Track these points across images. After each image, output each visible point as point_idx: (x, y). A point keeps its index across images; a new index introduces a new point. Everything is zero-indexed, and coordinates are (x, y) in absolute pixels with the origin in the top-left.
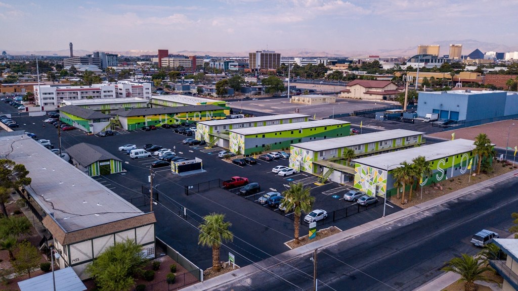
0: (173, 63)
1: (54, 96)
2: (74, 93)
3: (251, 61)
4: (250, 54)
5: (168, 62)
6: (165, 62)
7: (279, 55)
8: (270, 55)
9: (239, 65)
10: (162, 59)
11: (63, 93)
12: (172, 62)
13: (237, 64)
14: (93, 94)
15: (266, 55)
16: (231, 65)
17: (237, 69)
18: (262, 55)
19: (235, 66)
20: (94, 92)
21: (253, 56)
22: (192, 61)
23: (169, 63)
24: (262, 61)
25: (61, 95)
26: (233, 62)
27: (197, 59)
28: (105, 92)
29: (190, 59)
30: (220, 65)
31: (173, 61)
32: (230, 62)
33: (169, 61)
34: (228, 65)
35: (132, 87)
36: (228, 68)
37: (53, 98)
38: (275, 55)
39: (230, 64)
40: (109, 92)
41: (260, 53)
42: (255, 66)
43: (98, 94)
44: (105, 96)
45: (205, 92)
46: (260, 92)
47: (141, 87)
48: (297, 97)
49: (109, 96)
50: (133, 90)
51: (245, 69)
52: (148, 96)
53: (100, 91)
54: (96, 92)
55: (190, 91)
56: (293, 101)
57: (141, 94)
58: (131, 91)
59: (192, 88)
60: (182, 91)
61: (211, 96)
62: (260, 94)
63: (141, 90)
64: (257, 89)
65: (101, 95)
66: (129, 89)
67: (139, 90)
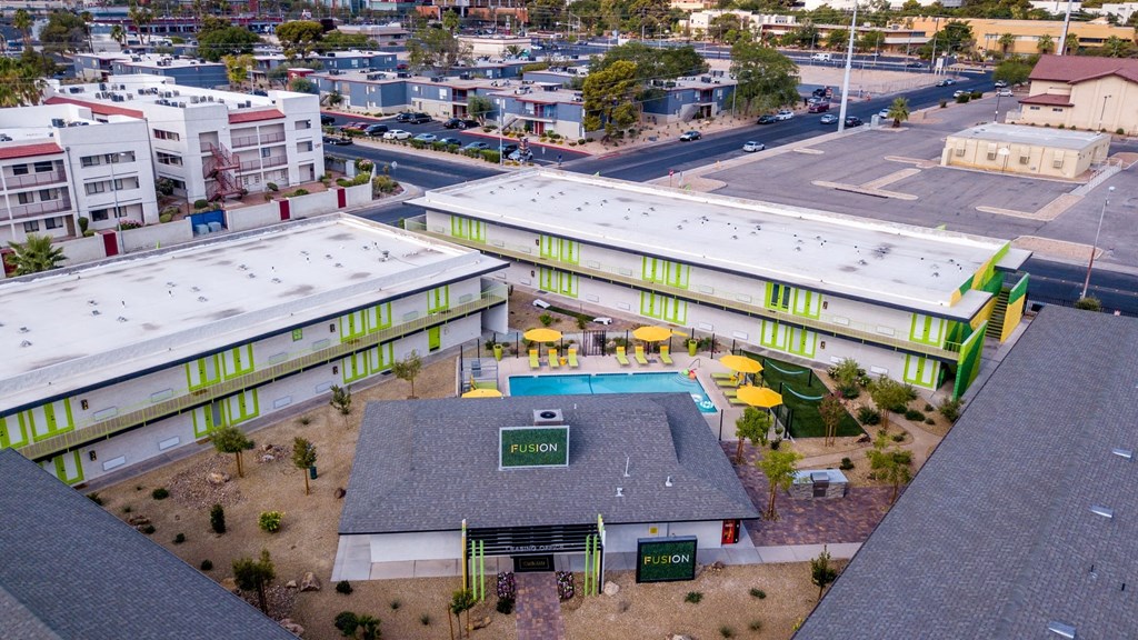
14: (16, 179)
17: (395, 9)
20: (19, 170)
28: (87, 161)
35: (233, 119)
36: (362, 4)
40: (111, 158)
43: (46, 180)
44: (94, 187)
45: (508, 117)
46: (709, 107)
47: (274, 115)
48: (981, 142)
49: (118, 184)
50: (235, 136)
51: (419, 8)
52: (306, 157)
53: (60, 162)
54: (32, 170)
55: (409, 107)
56: (955, 159)
57: (275, 154)
58: (226, 142)
59: (419, 95)
60: (380, 110)
61: (544, 135)
62: (709, 114)
63: (277, 130)
64: (697, 95)
65: (68, 184)
66: (216, 132)
67: (268, 131)
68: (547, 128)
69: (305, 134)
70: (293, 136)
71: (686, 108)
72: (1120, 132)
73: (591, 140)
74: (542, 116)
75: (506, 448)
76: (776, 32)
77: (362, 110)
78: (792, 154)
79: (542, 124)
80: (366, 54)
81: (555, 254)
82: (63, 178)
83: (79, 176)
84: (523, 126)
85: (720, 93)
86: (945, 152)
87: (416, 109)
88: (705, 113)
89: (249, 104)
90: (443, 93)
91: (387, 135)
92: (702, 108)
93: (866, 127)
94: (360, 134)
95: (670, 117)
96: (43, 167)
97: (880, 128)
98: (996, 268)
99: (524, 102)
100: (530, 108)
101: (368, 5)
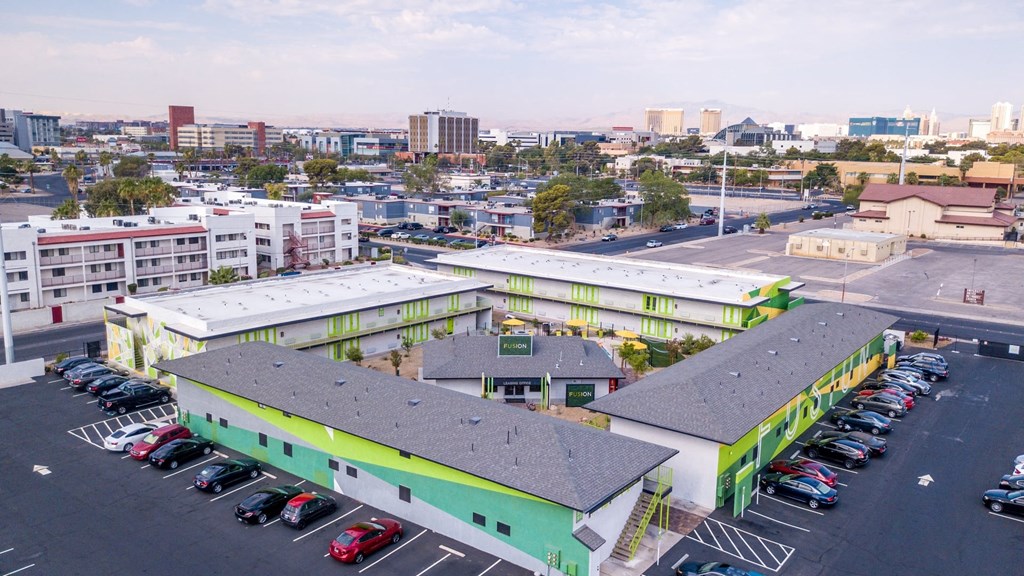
0: (212, 138)
1: (30, 264)
2: (107, 248)
3: (414, 134)
4: (413, 119)
5: (196, 135)
6: (187, 135)
7: (475, 122)
8: (459, 121)
9: (381, 144)
10: (179, 129)
11: (62, 252)
12: (209, 135)
13: (377, 141)
14: (178, 247)
15: (451, 120)
16: (358, 144)
17: (378, 154)
18: (442, 120)
19: (370, 145)
20: (180, 242)
21: (419, 122)
22: (255, 134)
23: (200, 139)
24: (441, 134)
25: (56, 261)
26: (363, 136)
27: (267, 130)
28: (219, 238)
29: (249, 129)
30: (329, 142)
31: (212, 133)
32: (357, 136)
33: (200, 133)
34: (351, 143)
35: (304, 216)
36: (351, 150)
37: (23, 276)
38: (467, 121)
39: (356, 140)
40: (232, 237)
41: (436, 117)
42: (426, 146)
43: (195, 249)
44: (221, 255)
45: (479, 224)
46: (624, 220)
47: (329, 215)
48: (812, 239)
49: (233, 254)
50: (306, 227)
51: (397, 154)
52: (347, 244)
53: (204, 238)
54: (187, 242)
55: (406, 219)
56: (795, 251)
57: (327, 241)
58: (298, 231)
59: (413, 211)
60: (385, 221)
61: (505, 236)
62: (624, 224)
63: (329, 225)
64: (615, 211)
65: (207, 252)
66: (292, 225)
67: (323, 225)
68: (507, 231)
69: (346, 228)
70: (340, 229)
71: (606, 220)
72: (923, 236)
73: (538, 239)
74: (503, 223)
75: (501, 346)
76: (683, 171)
77: (372, 221)
78: (682, 248)
79: (503, 228)
80: (368, 184)
81: (518, 287)
82: (204, 248)
83: (214, 247)
84: (490, 230)
85: (631, 210)
86: (788, 246)
87: (411, 221)
88: (621, 224)
89: (310, 208)
90: (431, 209)
91: (394, 236)
92: (619, 220)
93: (739, 233)
94: (374, 235)
95: (595, 227)
96: (194, 241)
97: (750, 234)
98: (779, 290)
99: (491, 214)
100: (495, 218)
101: (355, 151)
